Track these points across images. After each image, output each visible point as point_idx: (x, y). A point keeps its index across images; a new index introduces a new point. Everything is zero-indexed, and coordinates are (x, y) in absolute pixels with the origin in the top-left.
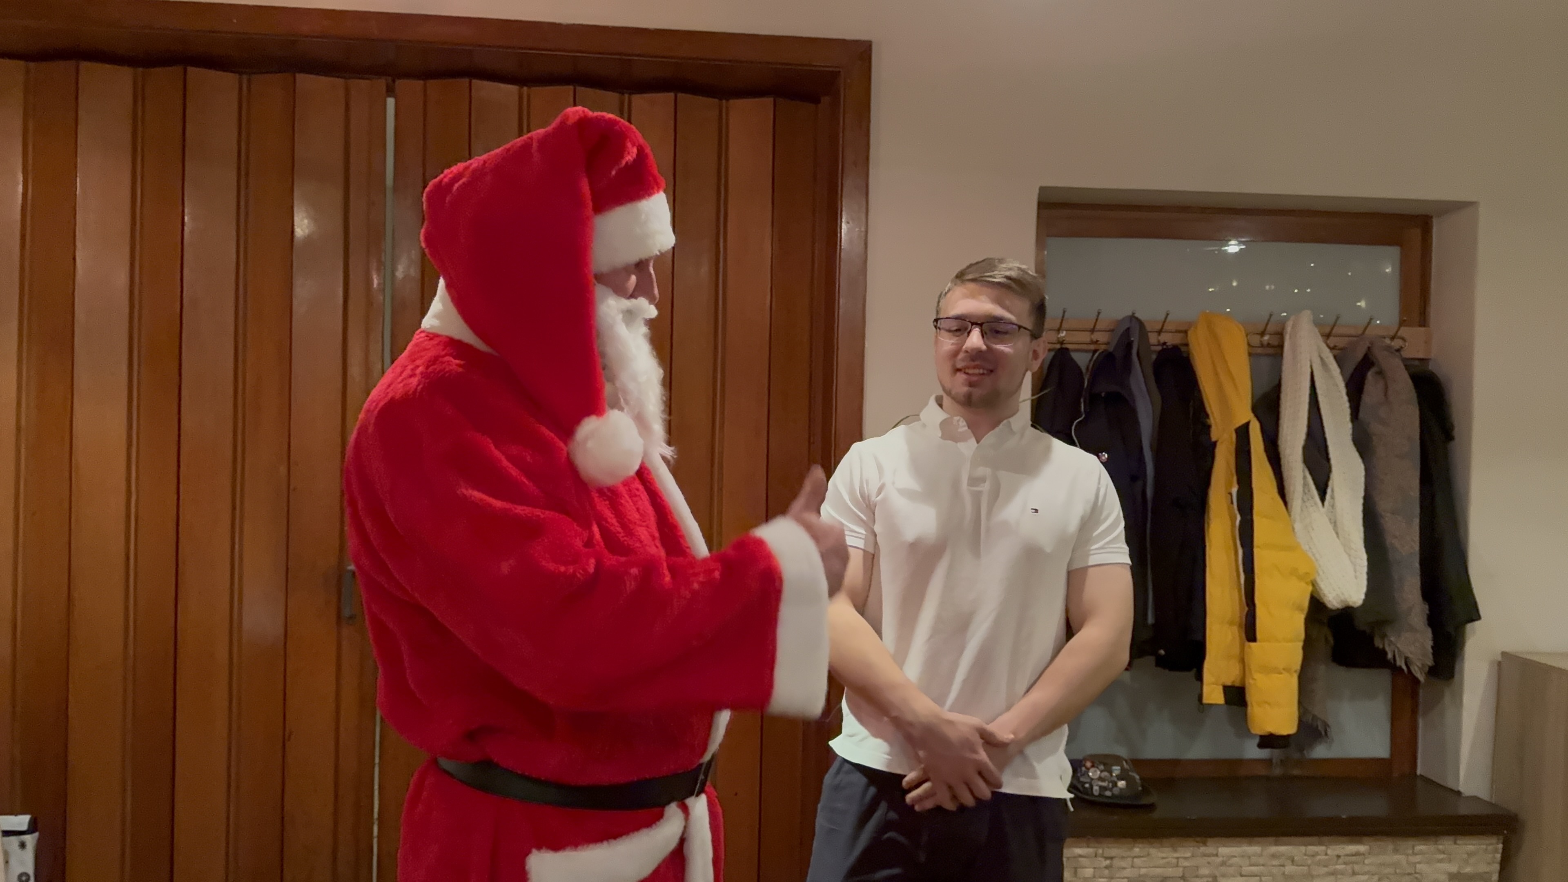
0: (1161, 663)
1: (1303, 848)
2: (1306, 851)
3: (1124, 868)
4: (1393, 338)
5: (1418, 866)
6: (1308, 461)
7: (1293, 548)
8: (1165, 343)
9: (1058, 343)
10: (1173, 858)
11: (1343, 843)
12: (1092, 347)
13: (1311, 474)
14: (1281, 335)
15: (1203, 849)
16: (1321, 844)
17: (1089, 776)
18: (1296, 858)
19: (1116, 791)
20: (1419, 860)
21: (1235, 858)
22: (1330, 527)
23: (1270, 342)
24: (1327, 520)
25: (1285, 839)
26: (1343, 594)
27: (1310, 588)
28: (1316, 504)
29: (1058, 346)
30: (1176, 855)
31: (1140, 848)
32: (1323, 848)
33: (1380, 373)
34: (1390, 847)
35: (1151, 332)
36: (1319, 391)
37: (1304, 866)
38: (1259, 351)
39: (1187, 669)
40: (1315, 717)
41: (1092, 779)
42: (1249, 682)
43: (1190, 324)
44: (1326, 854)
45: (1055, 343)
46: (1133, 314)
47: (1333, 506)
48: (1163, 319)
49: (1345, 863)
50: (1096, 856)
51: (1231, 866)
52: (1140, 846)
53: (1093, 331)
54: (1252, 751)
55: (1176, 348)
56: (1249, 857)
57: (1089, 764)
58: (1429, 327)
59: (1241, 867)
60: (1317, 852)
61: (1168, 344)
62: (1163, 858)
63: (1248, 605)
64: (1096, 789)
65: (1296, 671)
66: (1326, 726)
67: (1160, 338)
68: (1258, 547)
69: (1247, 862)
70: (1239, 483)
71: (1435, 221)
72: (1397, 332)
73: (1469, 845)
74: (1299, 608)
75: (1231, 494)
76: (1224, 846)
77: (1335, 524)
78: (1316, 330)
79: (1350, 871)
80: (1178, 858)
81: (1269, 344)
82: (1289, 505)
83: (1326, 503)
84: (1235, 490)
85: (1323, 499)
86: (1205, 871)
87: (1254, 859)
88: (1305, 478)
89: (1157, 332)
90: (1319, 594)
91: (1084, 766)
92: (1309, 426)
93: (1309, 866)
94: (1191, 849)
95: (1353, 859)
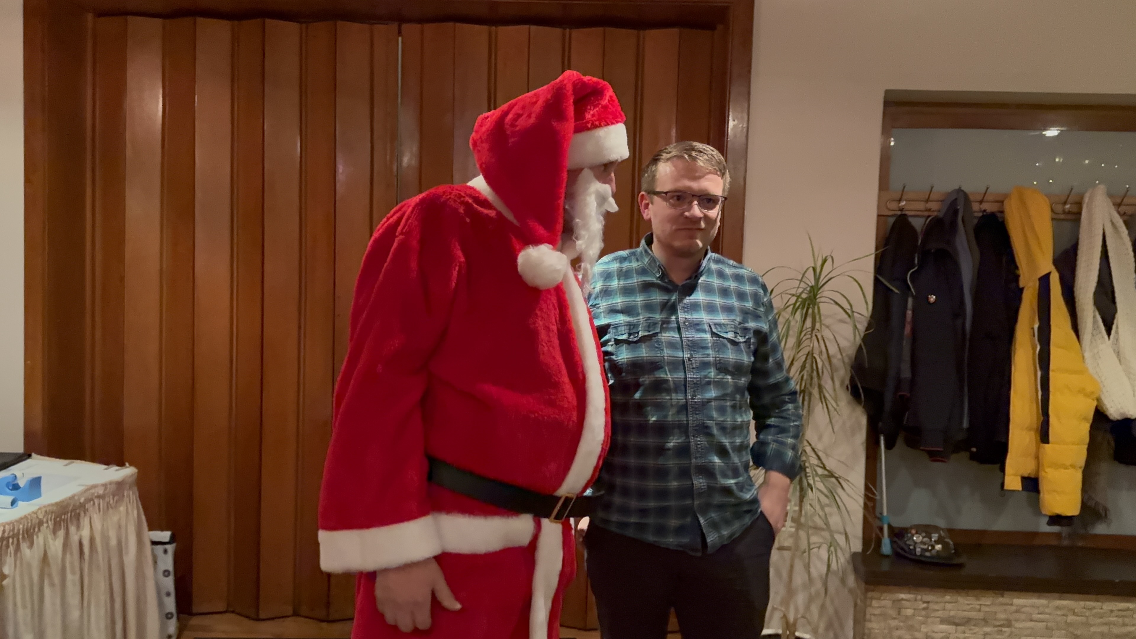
0: (973, 457)
1: (1082, 603)
2: (1085, 605)
3: (938, 610)
6: (1098, 304)
7: (1082, 372)
8: (985, 211)
9: (899, 210)
10: (978, 605)
11: (1116, 601)
12: (926, 214)
13: (1100, 314)
14: (1079, 204)
15: (1001, 600)
16: (1098, 601)
17: (913, 540)
18: (1076, 611)
19: (933, 552)
21: (1027, 609)
22: (1114, 357)
23: (1071, 210)
24: (1111, 350)
25: (1068, 595)
26: (1122, 408)
27: (1095, 403)
28: (1103, 337)
29: (899, 213)
30: (979, 603)
31: (950, 596)
32: (1099, 604)
35: (973, 201)
36: (1109, 248)
37: (1081, 616)
38: (1062, 217)
39: (993, 462)
40: (1097, 503)
41: (915, 543)
42: (1042, 474)
43: (1006, 196)
44: (1102, 609)
45: (896, 211)
46: (960, 188)
47: (1117, 340)
48: (984, 192)
49: (1117, 616)
50: (916, 600)
51: (1023, 613)
52: (951, 594)
53: (927, 201)
54: (1044, 527)
55: (993, 215)
56: (1039, 607)
57: (913, 532)
59: (1031, 614)
60: (1094, 607)
61: (987, 211)
62: (968, 605)
63: (1043, 415)
64: (918, 550)
65: (1080, 468)
66: (1106, 510)
67: (981, 206)
68: (1053, 371)
69: (1037, 612)
70: (1040, 319)
74: (1085, 419)
75: (1033, 329)
76: (1018, 598)
77: (1118, 354)
78: (1109, 200)
79: (1121, 623)
80: (981, 605)
81: (1069, 211)
82: (1081, 337)
83: (1112, 336)
84: (1036, 326)
85: (1109, 333)
86: (1002, 616)
87: (1041, 609)
88: (1094, 317)
89: (977, 202)
90: (1102, 408)
91: (910, 533)
92: (1099, 276)
93: (1087, 617)
94: (991, 598)
95: (1124, 613)
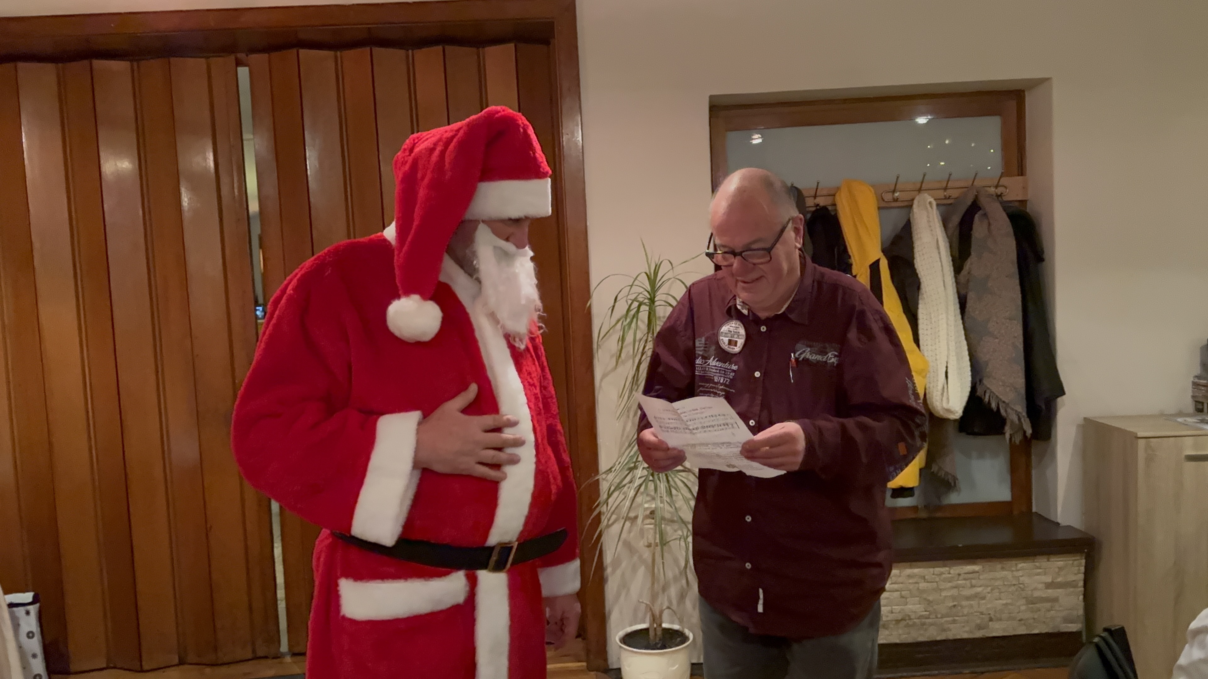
1: (931, 570)
2: (934, 571)
4: (997, 187)
5: (1021, 579)
8: (818, 205)
11: (962, 564)
16: (945, 566)
18: (926, 577)
20: (1021, 575)
23: (898, 197)
25: (919, 564)
32: (947, 569)
33: (985, 215)
34: (999, 566)
37: (932, 582)
38: (892, 204)
40: (946, 473)
44: (949, 573)
48: (815, 187)
49: (965, 579)
55: (825, 208)
58: (1026, 175)
60: (942, 572)
61: (820, 205)
67: (814, 201)
71: (1026, 93)
72: (999, 182)
73: (1059, 561)
79: (969, 585)
81: (897, 199)
89: (810, 196)
93: (937, 582)
95: (971, 576)
